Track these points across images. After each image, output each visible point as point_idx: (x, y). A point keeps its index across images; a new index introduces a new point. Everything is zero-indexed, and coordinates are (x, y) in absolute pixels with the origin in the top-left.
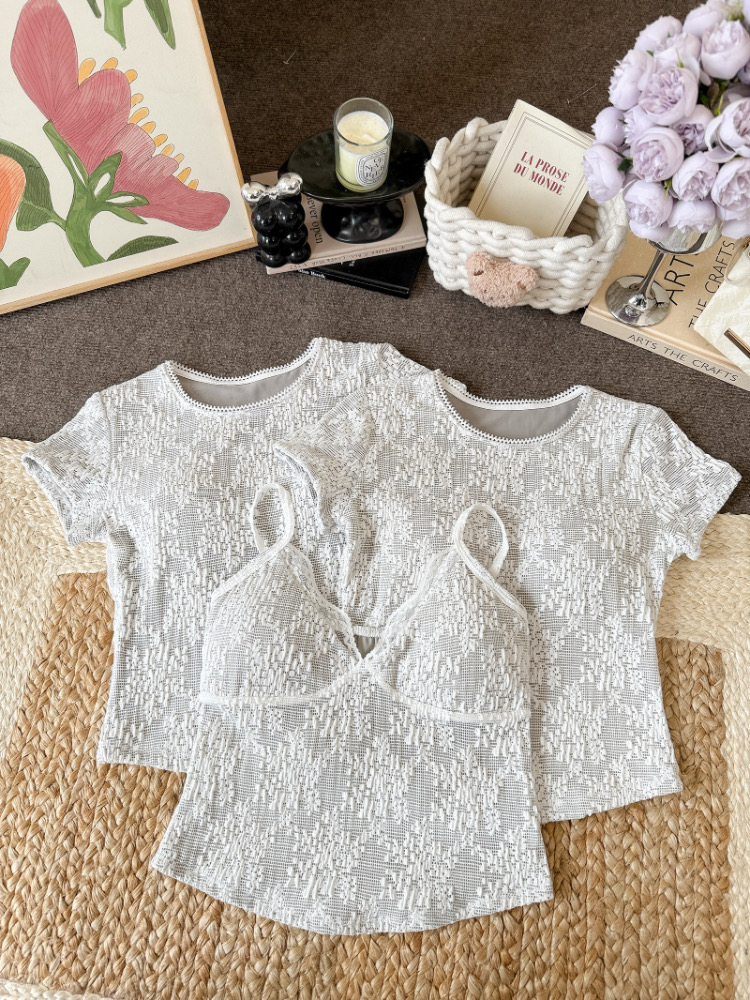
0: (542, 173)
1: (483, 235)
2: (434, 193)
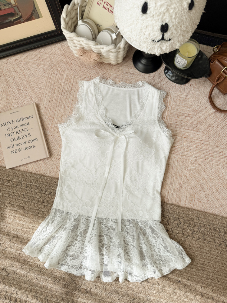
2: (64, 27)
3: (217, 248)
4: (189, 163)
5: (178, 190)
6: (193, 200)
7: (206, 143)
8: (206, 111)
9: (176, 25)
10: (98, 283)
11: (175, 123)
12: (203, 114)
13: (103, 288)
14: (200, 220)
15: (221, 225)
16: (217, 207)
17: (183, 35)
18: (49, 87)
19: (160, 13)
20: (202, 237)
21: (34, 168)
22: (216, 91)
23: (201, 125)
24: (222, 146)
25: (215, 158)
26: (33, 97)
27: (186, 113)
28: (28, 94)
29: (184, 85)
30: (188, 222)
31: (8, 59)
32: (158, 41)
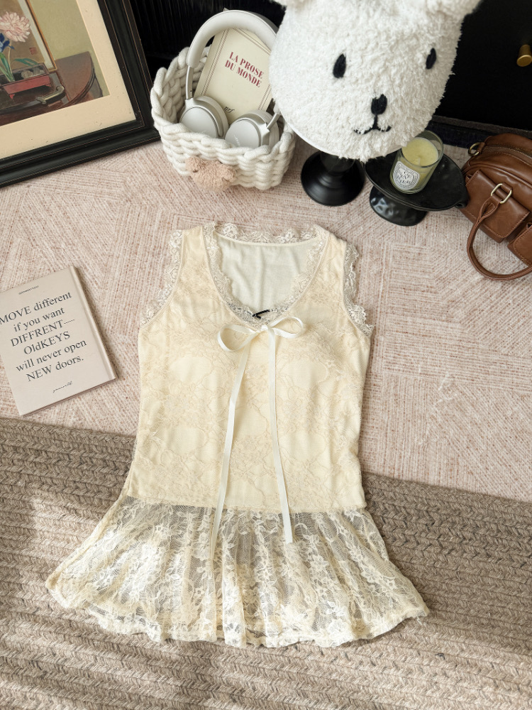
0: (245, 70)
1: (196, 144)
2: (158, 112)
3: (517, 572)
4: (439, 389)
5: (421, 449)
6: (456, 470)
7: (470, 345)
8: (464, 278)
9: (402, 99)
10: (258, 676)
11: (401, 307)
12: (458, 286)
13: (270, 687)
14: (474, 512)
15: (521, 520)
16: (508, 481)
17: (414, 119)
18: (124, 242)
19: (372, 75)
20: (483, 551)
21: (96, 420)
22: (481, 236)
23: (457, 308)
24: (504, 351)
25: (492, 376)
26: (88, 264)
27: (421, 285)
28: (77, 257)
29: (413, 227)
30: (450, 520)
31: (29, 184)
32: (366, 132)
